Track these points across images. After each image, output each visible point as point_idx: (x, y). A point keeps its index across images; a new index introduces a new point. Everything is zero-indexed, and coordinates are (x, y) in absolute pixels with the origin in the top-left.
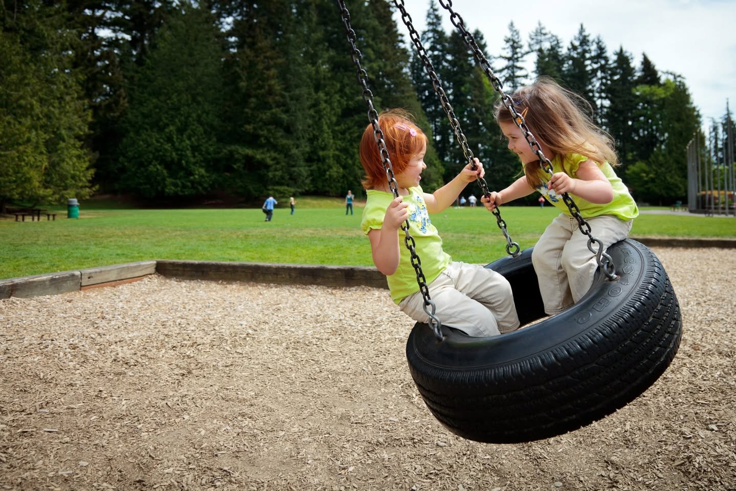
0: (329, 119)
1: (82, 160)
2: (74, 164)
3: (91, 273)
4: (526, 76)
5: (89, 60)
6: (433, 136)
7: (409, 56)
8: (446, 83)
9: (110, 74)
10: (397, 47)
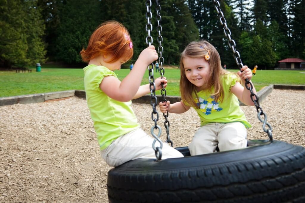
1: (42, 47)
2: (38, 48)
3: (49, 95)
5: (44, 3)
6: (199, 35)
8: (206, 8)
9: (52, 8)
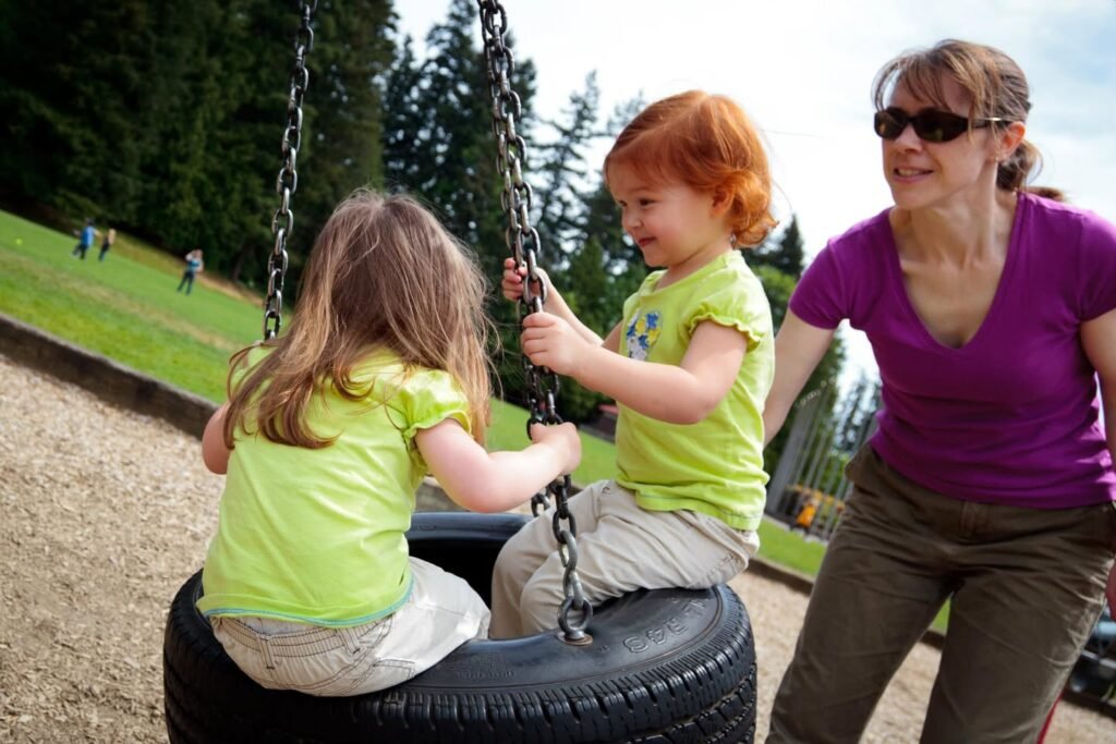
0: (213, 113)
4: (582, 174)
7: (395, 58)
8: (440, 129)
10: (380, 34)
